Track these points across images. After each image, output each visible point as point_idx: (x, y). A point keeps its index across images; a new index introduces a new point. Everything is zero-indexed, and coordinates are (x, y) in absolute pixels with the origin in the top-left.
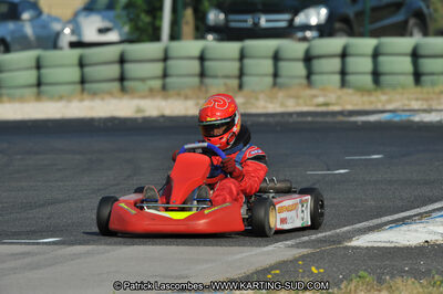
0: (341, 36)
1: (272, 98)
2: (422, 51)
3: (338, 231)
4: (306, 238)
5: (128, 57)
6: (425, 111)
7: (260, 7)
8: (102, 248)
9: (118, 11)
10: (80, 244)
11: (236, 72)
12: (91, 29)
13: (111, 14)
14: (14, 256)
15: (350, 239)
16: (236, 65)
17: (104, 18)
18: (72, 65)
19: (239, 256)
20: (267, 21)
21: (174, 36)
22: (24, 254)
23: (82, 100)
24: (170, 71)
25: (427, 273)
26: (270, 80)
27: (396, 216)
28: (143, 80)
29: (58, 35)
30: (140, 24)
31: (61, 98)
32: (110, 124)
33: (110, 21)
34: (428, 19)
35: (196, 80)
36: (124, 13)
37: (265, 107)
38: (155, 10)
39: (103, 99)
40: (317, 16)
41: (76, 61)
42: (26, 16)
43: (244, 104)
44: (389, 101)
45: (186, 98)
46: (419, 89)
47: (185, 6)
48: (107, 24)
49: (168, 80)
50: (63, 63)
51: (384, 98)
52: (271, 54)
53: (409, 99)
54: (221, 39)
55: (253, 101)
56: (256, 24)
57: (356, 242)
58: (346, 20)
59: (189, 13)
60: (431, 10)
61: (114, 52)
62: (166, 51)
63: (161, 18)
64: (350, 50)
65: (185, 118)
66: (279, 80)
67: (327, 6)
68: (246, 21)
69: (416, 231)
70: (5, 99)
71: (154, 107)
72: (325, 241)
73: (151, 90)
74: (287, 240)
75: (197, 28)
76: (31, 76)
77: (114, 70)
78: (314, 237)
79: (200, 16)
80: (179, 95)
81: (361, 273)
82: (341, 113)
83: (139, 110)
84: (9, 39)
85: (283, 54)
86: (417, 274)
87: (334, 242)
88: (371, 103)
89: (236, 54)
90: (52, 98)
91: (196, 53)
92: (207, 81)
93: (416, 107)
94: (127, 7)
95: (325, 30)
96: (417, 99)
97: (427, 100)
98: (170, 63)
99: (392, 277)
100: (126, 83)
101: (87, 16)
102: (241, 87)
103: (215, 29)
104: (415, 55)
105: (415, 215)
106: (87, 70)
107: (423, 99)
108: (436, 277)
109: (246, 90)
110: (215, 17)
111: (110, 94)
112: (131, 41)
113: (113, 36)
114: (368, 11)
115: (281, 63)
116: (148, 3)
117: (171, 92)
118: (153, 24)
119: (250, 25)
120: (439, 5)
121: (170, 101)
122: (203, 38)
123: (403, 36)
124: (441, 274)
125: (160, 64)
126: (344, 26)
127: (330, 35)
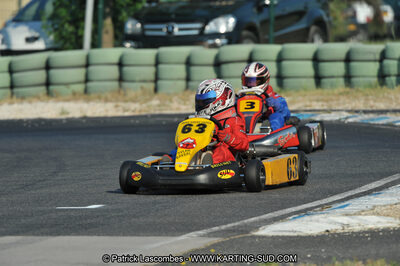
0: (248, 43)
1: (185, 101)
2: (322, 56)
3: (246, 221)
4: (216, 228)
5: (53, 64)
6: (325, 111)
7: (173, 16)
8: (30, 238)
9: (44, 22)
10: (11, 234)
11: (152, 77)
12: (19, 38)
13: (38, 24)
15: (257, 228)
16: (153, 69)
17: (31, 28)
18: (3, 72)
19: (155, 245)
20: (180, 30)
21: (95, 44)
23: (11, 103)
24: (91, 77)
25: (328, 260)
26: (183, 84)
27: (299, 208)
28: (67, 84)
30: (64, 33)
32: (37, 125)
33: (37, 31)
34: (328, 25)
35: (116, 84)
36: (50, 24)
37: (178, 109)
38: (78, 21)
39: (30, 102)
40: (225, 24)
41: (6, 68)
43: (159, 106)
44: (293, 103)
45: (107, 100)
46: (319, 91)
47: (105, 17)
48: (36, 35)
49: (90, 84)
52: (184, 59)
53: (311, 101)
54: (138, 47)
55: (167, 103)
56: (170, 33)
57: (261, 232)
58: (252, 28)
59: (108, 22)
60: (331, 18)
61: (41, 58)
62: (88, 58)
63: (83, 28)
64: (256, 57)
65: (105, 119)
66: (191, 84)
67: (234, 15)
68: (161, 30)
69: (318, 221)
71: (77, 109)
72: (234, 231)
73: (74, 94)
74: (199, 230)
75: (116, 37)
77: (41, 76)
78: (223, 227)
79: (119, 26)
80: (99, 98)
83: (63, 113)
85: (195, 60)
86: (319, 261)
87: (242, 232)
89: (153, 61)
91: (116, 60)
92: (125, 84)
93: (317, 108)
94: (54, 17)
95: (233, 38)
96: (318, 101)
97: (327, 101)
98: (91, 68)
100: (51, 88)
101: (15, 26)
102: (156, 90)
103: (132, 38)
104: (316, 60)
105: (317, 207)
106: (15, 75)
107: (323, 100)
108: (337, 263)
109: (160, 92)
110: (132, 26)
111: (38, 97)
112: (56, 49)
114: (272, 19)
115: (193, 69)
116: (72, 14)
117: (92, 95)
118: (76, 34)
119: (164, 32)
120: (338, 13)
121: (92, 103)
122: (122, 45)
123: (305, 42)
124: (341, 260)
125: (83, 70)
126: (251, 33)
127: (238, 42)
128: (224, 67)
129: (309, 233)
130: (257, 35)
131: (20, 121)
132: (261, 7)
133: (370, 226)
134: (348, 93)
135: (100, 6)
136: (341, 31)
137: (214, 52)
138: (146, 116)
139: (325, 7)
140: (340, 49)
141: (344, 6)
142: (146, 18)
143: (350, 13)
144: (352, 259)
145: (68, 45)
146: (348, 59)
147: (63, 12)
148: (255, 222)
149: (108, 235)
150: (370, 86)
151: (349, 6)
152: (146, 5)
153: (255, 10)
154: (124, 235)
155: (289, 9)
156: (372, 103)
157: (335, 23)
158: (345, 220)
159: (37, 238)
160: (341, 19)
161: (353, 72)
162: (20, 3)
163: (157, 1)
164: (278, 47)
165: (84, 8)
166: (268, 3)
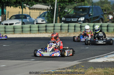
0: (87, 23)
1: (74, 34)
2: (102, 26)
4: (81, 60)
5: (47, 26)
7: (72, 17)
8: (42, 61)
9: (45, 17)
10: (38, 60)
11: (67, 29)
12: (40, 21)
13: (44, 18)
14: (26, 63)
15: (89, 60)
16: (67, 28)
18: (37, 27)
19: (68, 63)
20: (73, 20)
21: (56, 22)
22: (28, 62)
23: (38, 34)
24: (55, 29)
25: (104, 67)
26: (74, 31)
27: (98, 56)
28: (50, 30)
29: (34, 21)
30: (49, 20)
31: (34, 33)
32: (44, 38)
33: (43, 19)
34: (103, 19)
35: (60, 30)
38: (52, 17)
39: (42, 34)
40: (82, 19)
42: (28, 18)
43: (69, 35)
47: (58, 16)
48: (44, 20)
49: (54, 30)
50: (35, 27)
52: (74, 26)
54: (64, 23)
56: (71, 20)
58: (88, 20)
59: (58, 18)
61: (44, 25)
62: (54, 25)
63: (53, 19)
66: (75, 31)
67: (84, 17)
69: (101, 59)
70: (24, 33)
72: (84, 61)
74: (77, 60)
75: (60, 21)
76: (29, 29)
77: (45, 28)
78: (82, 60)
79: (61, 19)
81: (91, 67)
83: (49, 36)
84: (24, 22)
85: (76, 26)
86: (102, 67)
87: (86, 61)
89: (67, 26)
91: (60, 26)
92: (62, 30)
94: (47, 16)
98: (55, 27)
99: (97, 68)
100: (47, 31)
102: (68, 32)
103: (63, 21)
105: (101, 56)
106: (39, 28)
109: (69, 32)
110: (63, 19)
111: (44, 33)
112: (48, 23)
113: (44, 22)
114: (92, 18)
115: (76, 28)
116: (51, 16)
118: (52, 20)
119: (70, 20)
120: (106, 17)
122: (61, 23)
123: (99, 23)
124: (106, 67)
125: (53, 28)
126: (88, 21)
127: (85, 22)
128: (82, 27)
129: (100, 62)
130: (89, 21)
131: (40, 37)
132: (90, 16)
133: (112, 61)
134: (107, 33)
135: (57, 15)
136: (106, 21)
137: (80, 24)
138: (66, 37)
139: (103, 16)
140: (106, 24)
141: (107, 15)
142: (66, 17)
143: (108, 17)
144: (109, 67)
145: (50, 22)
146: (108, 26)
147: (49, 15)
148: (88, 59)
150: (112, 32)
151: (108, 16)
152: (66, 14)
153: (88, 16)
154: (62, 61)
155: (96, 16)
156: (112, 35)
158: (107, 59)
159: (44, 61)
160: (106, 18)
161: (109, 29)
162: (40, 13)
163: (68, 14)
164: (93, 24)
165: (54, 15)
166: (91, 14)
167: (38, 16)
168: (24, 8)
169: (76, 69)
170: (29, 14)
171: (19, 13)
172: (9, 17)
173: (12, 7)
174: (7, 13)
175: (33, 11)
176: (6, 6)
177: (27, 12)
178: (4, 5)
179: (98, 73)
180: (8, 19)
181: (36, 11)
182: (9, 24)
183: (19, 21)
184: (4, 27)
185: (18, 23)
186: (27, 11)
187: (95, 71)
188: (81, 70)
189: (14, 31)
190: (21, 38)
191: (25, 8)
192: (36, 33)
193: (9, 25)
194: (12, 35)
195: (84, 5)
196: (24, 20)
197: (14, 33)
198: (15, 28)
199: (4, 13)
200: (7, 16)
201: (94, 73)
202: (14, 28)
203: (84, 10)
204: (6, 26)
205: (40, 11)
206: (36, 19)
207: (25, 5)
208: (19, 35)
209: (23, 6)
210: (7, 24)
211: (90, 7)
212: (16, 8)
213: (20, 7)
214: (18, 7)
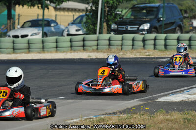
0: (154, 33)
1: (132, 53)
2: (181, 39)
3: (154, 96)
4: (143, 98)
5: (85, 39)
7: (128, 23)
9: (83, 24)
11: (121, 45)
12: (73, 30)
13: (80, 25)
15: (157, 99)
16: (121, 42)
18: (68, 42)
20: (130, 28)
21: (100, 33)
23: (71, 53)
24: (99, 44)
25: (183, 110)
26: (131, 47)
27: (173, 92)
28: (90, 46)
29: (63, 31)
30: (90, 28)
31: (64, 52)
32: (80, 60)
33: (79, 27)
34: (183, 27)
35: (108, 47)
36: (85, 25)
37: (129, 56)
38: (95, 24)
39: (77, 52)
40: (146, 27)
41: (69, 40)
42: (53, 25)
43: (123, 55)
44: (170, 54)
45: (104, 52)
47: (104, 22)
48: (80, 29)
49: (98, 47)
50: (65, 41)
51: (168, 53)
52: (132, 39)
54: (116, 34)
55: (126, 54)
56: (127, 29)
57: (159, 100)
58: (156, 28)
59: (105, 25)
60: (184, 25)
61: (81, 37)
62: (98, 37)
63: (96, 27)
64: (157, 38)
65: (104, 59)
66: (134, 47)
67: (150, 24)
69: (179, 96)
70: (46, 52)
71: (94, 55)
72: (149, 99)
73: (93, 50)
75: (108, 30)
76: (54, 45)
77: (81, 43)
78: (146, 98)
79: (109, 26)
80: (102, 51)
81: (161, 110)
82: (154, 58)
83: (89, 56)
84: (47, 33)
85: (135, 39)
86: (179, 111)
87: (152, 100)
88: (164, 55)
89: (121, 39)
90: (61, 52)
91: (108, 39)
92: (111, 47)
94: (85, 23)
95: (149, 31)
98: (99, 41)
99: (171, 111)
100: (85, 47)
102: (122, 49)
103: (114, 31)
104: (178, 40)
105: (179, 91)
106: (72, 43)
108: (186, 112)
110: (113, 26)
111: (80, 51)
112: (87, 34)
113: (81, 32)
114: (163, 25)
115: (135, 42)
116: (92, 22)
117: (99, 50)
118: (94, 29)
119: (125, 29)
120: (186, 23)
121: (99, 53)
122: (110, 33)
123: (174, 33)
124: (187, 110)
125: (96, 42)
126: (155, 30)
127: (151, 33)
128: (146, 41)
129: (176, 100)
130: (158, 31)
131: (74, 59)
132: (159, 21)
135: (103, 19)
136: (187, 29)
137: (142, 36)
139: (182, 21)
140: (187, 36)
141: (188, 20)
142: (118, 24)
143: (191, 23)
144: (191, 110)
145: (91, 33)
146: (190, 39)
147: (89, 21)
149: (105, 100)
151: (190, 21)
152: (119, 19)
153: (157, 22)
155: (169, 22)
157: (185, 27)
158: (189, 96)
160: (187, 25)
161: (192, 44)
162: (73, 17)
163: (122, 18)
164: (165, 35)
165: (97, 20)
166: (162, 19)
167: (69, 22)
168: (46, 9)
169: (135, 113)
170: (54, 19)
171: (38, 17)
172: (21, 24)
173: (26, 7)
174: (16, 17)
175: (62, 13)
176: (16, 5)
177: (51, 16)
178: (12, 4)
179: (173, 120)
180: (19, 27)
181: (66, 13)
182: (20, 35)
183: (38, 30)
184: (12, 42)
185: (36, 34)
186: (51, 13)
187: (168, 117)
188: (143, 115)
189: (29, 48)
190: (40, 59)
191: (48, 8)
192: (66, 52)
193: (20, 38)
194: (25, 54)
195: (150, 3)
196: (46, 29)
197: (29, 52)
198: (30, 42)
199: (13, 16)
200: (17, 21)
201: (167, 120)
202: (28, 43)
203: (150, 11)
204: (15, 39)
205: (74, 13)
206: (67, 28)
207: (48, 2)
208: (38, 54)
209: (44, 4)
210: (17, 37)
211: (159, 6)
212: (32, 7)
213: (40, 5)
214: (36, 7)
